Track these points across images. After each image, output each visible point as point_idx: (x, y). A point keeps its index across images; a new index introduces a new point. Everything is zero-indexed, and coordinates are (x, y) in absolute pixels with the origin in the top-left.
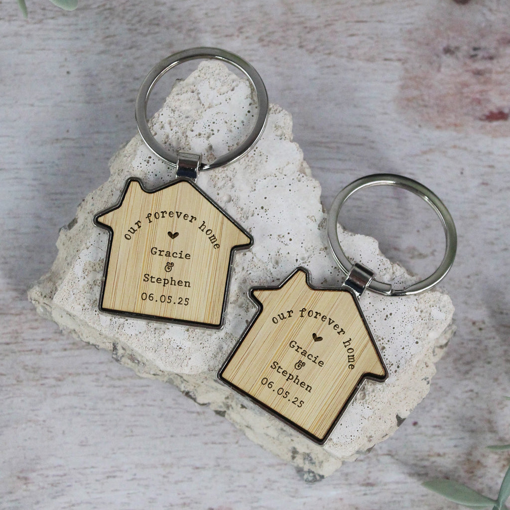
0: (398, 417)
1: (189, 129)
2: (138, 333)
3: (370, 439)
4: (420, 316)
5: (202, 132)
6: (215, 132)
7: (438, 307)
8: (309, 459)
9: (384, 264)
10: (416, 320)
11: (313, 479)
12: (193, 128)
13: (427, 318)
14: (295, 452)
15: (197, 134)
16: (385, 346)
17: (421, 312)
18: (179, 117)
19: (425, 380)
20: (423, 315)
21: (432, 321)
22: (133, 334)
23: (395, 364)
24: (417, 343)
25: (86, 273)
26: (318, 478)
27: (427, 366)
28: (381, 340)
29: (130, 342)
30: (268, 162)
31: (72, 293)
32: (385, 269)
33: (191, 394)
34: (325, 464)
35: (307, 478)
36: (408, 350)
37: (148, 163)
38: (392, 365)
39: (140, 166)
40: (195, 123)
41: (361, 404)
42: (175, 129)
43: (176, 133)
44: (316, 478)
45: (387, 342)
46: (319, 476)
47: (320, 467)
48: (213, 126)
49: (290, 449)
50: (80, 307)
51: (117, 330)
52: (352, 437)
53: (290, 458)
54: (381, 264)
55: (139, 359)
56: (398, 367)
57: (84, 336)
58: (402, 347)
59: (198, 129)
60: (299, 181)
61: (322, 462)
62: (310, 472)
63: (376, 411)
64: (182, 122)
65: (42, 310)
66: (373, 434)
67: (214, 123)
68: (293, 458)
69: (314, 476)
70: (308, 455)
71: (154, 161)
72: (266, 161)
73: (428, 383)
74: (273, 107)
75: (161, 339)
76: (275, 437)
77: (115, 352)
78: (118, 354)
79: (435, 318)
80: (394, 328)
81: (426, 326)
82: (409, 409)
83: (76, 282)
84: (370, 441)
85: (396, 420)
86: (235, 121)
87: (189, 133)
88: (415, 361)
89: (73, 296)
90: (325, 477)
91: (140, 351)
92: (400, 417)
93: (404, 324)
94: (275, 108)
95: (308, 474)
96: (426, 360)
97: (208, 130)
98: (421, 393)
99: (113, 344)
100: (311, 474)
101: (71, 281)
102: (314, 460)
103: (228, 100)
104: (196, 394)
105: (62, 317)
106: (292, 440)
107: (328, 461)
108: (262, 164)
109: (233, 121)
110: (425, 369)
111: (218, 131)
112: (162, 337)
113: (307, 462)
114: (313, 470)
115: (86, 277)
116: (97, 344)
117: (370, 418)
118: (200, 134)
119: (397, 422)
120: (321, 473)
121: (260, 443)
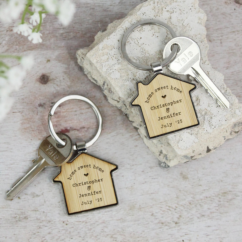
0: (208, 147)
1: (164, 7)
2: (116, 78)
3: (193, 151)
4: (231, 111)
5: (169, 10)
6: (174, 12)
7: (239, 110)
8: (166, 157)
9: (223, 86)
10: (229, 111)
11: (165, 166)
12: (166, 8)
13: (233, 112)
14: (161, 152)
15: (167, 10)
16: (213, 117)
17: (232, 109)
18: (162, 1)
19: (224, 137)
20: (232, 111)
21: (235, 114)
22: (114, 78)
23: (214, 125)
24: (226, 120)
25: (104, 49)
26: (167, 166)
27: (227, 132)
28: (212, 115)
29: (111, 81)
30: (191, 31)
31: (95, 54)
32: (223, 88)
33: (127, 115)
34: (172, 161)
35: (162, 165)
36: (221, 122)
37: (143, 15)
38: (213, 125)
39: (140, 15)
40: (168, 6)
41: (195, 136)
42: (159, 5)
43: (159, 7)
44: (166, 166)
45: (214, 116)
46: (168, 165)
47: (169, 162)
48: (174, 9)
49: (160, 151)
50: (96, 61)
51: (108, 74)
52: (187, 148)
53: (158, 155)
54: (222, 85)
55: (112, 90)
56: (215, 127)
57: (93, 75)
58: (219, 120)
59: (168, 8)
60: (201, 42)
61: (171, 160)
62: (164, 163)
63: (200, 141)
64: (163, 4)
65: (80, 61)
66: (195, 150)
67: (175, 8)
68: (160, 155)
69: (166, 165)
70: (166, 155)
71: (146, 15)
72: (191, 30)
73: (225, 139)
74: (201, 10)
75: (124, 84)
76: (155, 143)
77: (103, 86)
78: (104, 87)
79: (236, 113)
80: (219, 112)
81: (232, 115)
82: (213, 146)
83: (98, 51)
84: (193, 152)
85: (207, 148)
86: (184, 11)
87: (164, 9)
88: (222, 127)
89: (95, 55)
90: (170, 167)
91: (114, 86)
92: (208, 148)
93: (223, 111)
94: (202, 11)
95: (163, 163)
96: (227, 129)
97: (172, 10)
98: (220, 142)
99: (104, 82)
100: (165, 164)
101: (96, 50)
102: (168, 158)
103: (184, 2)
104: (130, 116)
105: (87, 65)
106: (162, 146)
107: (174, 160)
108: (189, 31)
109: (183, 10)
110: (225, 133)
111: (176, 12)
112: (125, 83)
113: (165, 158)
114: (166, 162)
115: (103, 50)
116: (97, 80)
117: (196, 143)
118: (168, 11)
119: (207, 149)
120: (169, 165)
121: (148, 146)
